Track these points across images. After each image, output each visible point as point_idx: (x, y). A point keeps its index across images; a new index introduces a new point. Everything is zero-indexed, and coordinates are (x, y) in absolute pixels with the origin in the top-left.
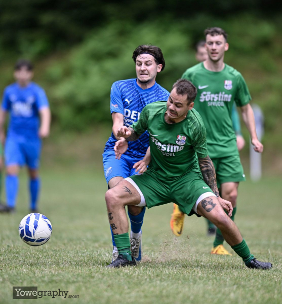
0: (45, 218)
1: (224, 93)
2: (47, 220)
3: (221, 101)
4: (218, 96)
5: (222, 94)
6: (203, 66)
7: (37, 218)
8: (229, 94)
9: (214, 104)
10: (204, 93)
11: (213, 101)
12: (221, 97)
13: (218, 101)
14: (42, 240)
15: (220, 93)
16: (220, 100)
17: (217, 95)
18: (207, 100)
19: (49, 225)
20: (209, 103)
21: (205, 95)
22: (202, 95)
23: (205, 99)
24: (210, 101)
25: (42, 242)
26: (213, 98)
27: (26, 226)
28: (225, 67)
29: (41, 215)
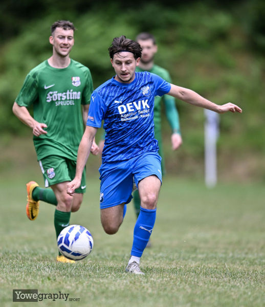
0: (90, 235)
1: (72, 90)
2: (90, 237)
3: (70, 100)
4: (66, 95)
5: (70, 91)
6: (47, 64)
7: (82, 231)
8: (77, 92)
9: (62, 103)
10: (51, 93)
11: (61, 100)
12: (69, 95)
13: (66, 100)
14: (78, 254)
15: (68, 91)
16: (68, 98)
17: (64, 93)
18: (54, 100)
19: (90, 242)
20: (56, 103)
21: (51, 95)
22: (48, 95)
23: (52, 99)
24: (57, 100)
25: (78, 257)
26: (61, 97)
27: (67, 234)
28: (71, 62)
29: (86, 230)
